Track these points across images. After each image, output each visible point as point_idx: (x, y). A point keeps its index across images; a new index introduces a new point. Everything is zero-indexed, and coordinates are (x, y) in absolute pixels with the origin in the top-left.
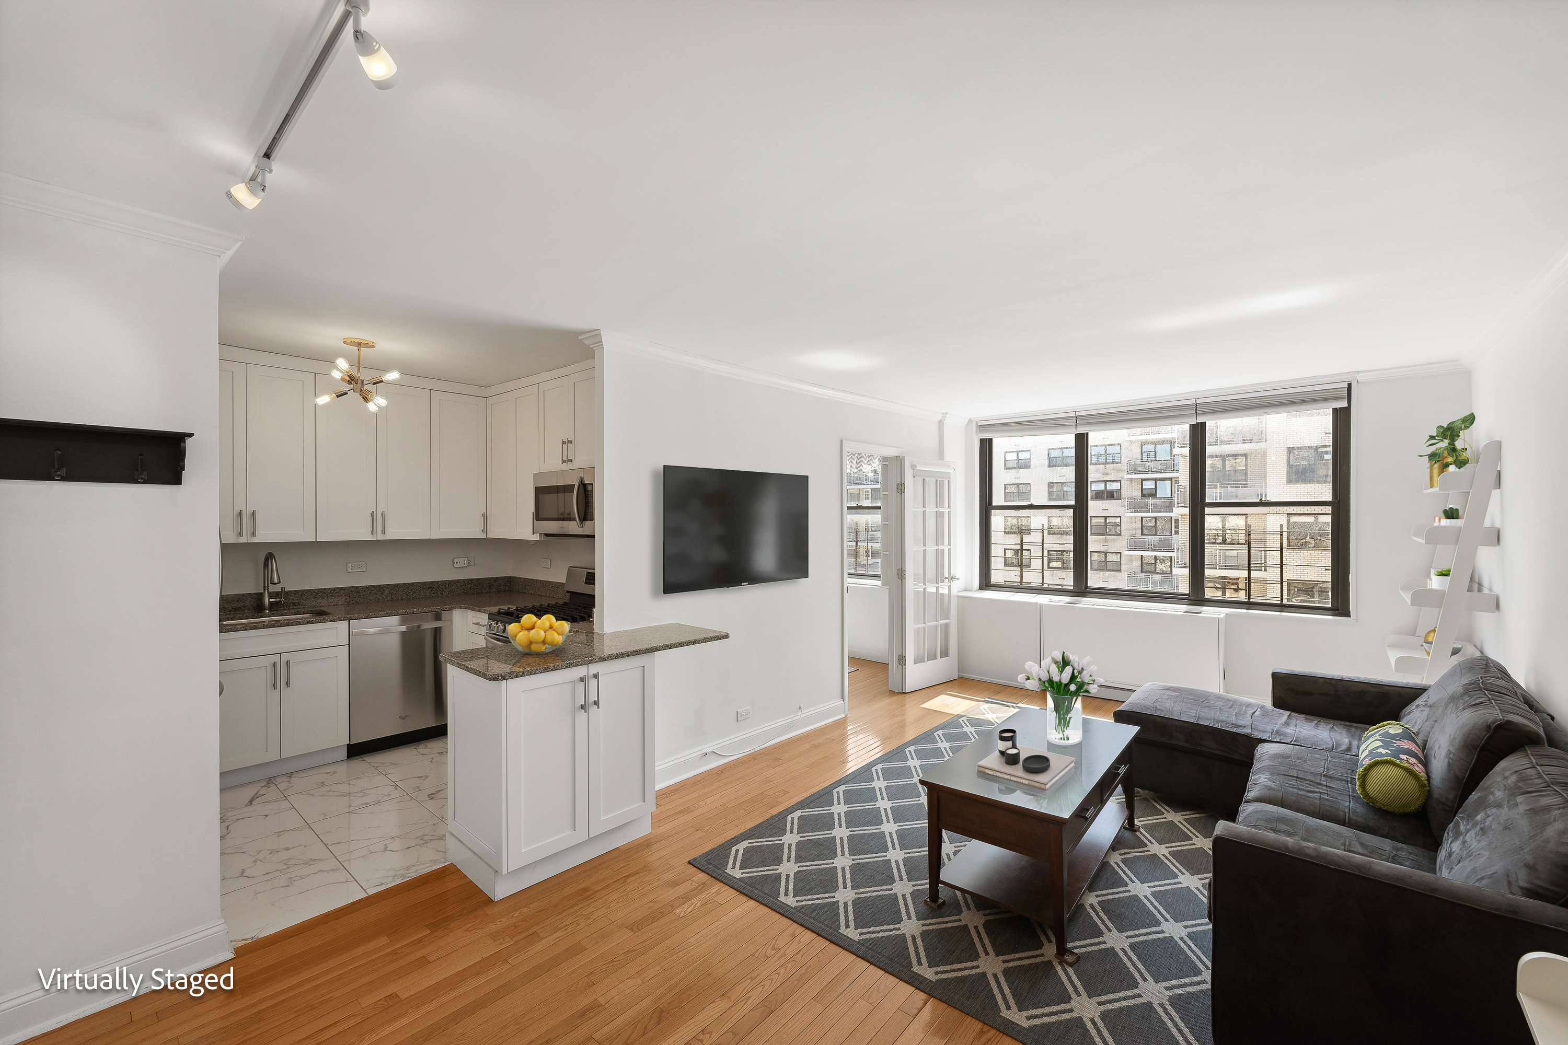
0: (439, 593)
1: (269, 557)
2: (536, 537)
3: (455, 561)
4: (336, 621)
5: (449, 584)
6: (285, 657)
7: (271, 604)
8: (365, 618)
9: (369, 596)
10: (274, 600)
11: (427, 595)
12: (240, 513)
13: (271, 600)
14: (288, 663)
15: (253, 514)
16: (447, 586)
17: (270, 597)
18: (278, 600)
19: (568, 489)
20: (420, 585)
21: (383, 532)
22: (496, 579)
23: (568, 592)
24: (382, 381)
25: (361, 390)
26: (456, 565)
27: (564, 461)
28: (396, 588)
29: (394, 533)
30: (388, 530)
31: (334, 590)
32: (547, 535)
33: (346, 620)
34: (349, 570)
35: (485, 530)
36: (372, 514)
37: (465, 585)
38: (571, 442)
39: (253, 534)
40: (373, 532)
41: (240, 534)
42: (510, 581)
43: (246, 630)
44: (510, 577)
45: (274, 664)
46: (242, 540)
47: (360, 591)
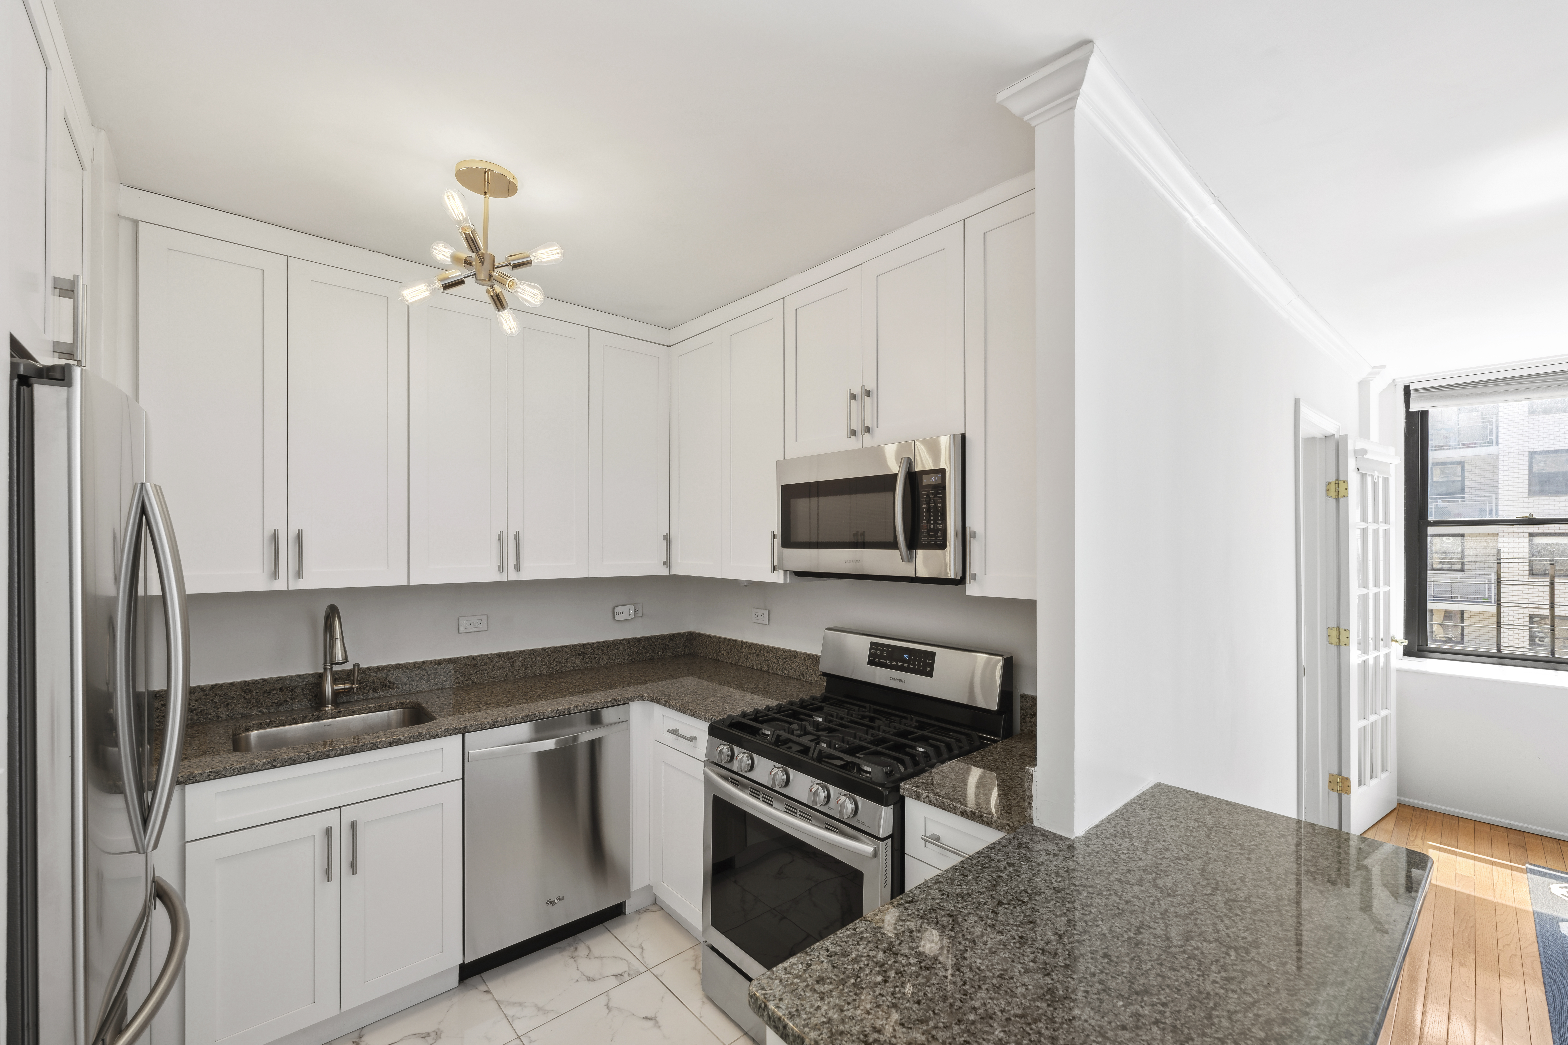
0: (594, 662)
1: (332, 613)
2: (778, 578)
3: (617, 610)
4: (442, 737)
5: (608, 647)
6: (349, 815)
7: (336, 693)
8: (490, 728)
9: (492, 671)
10: (341, 687)
11: (577, 666)
12: (275, 536)
13: (336, 687)
14: (354, 826)
15: (299, 536)
16: (605, 649)
17: (335, 681)
18: (347, 686)
19: (886, 483)
20: (567, 650)
21: (517, 568)
22: (673, 637)
23: (825, 674)
24: (529, 263)
25: (491, 276)
26: (618, 617)
27: (853, 433)
28: (532, 657)
29: (532, 571)
30: (524, 564)
31: (439, 664)
32: (799, 574)
33: (458, 733)
34: (462, 629)
35: (667, 563)
36: (500, 538)
37: (631, 648)
38: (868, 393)
39: (299, 575)
40: (501, 568)
41: (275, 575)
42: (692, 638)
43: (274, 767)
44: (691, 634)
45: (328, 832)
46: (280, 585)
47: (479, 664)
